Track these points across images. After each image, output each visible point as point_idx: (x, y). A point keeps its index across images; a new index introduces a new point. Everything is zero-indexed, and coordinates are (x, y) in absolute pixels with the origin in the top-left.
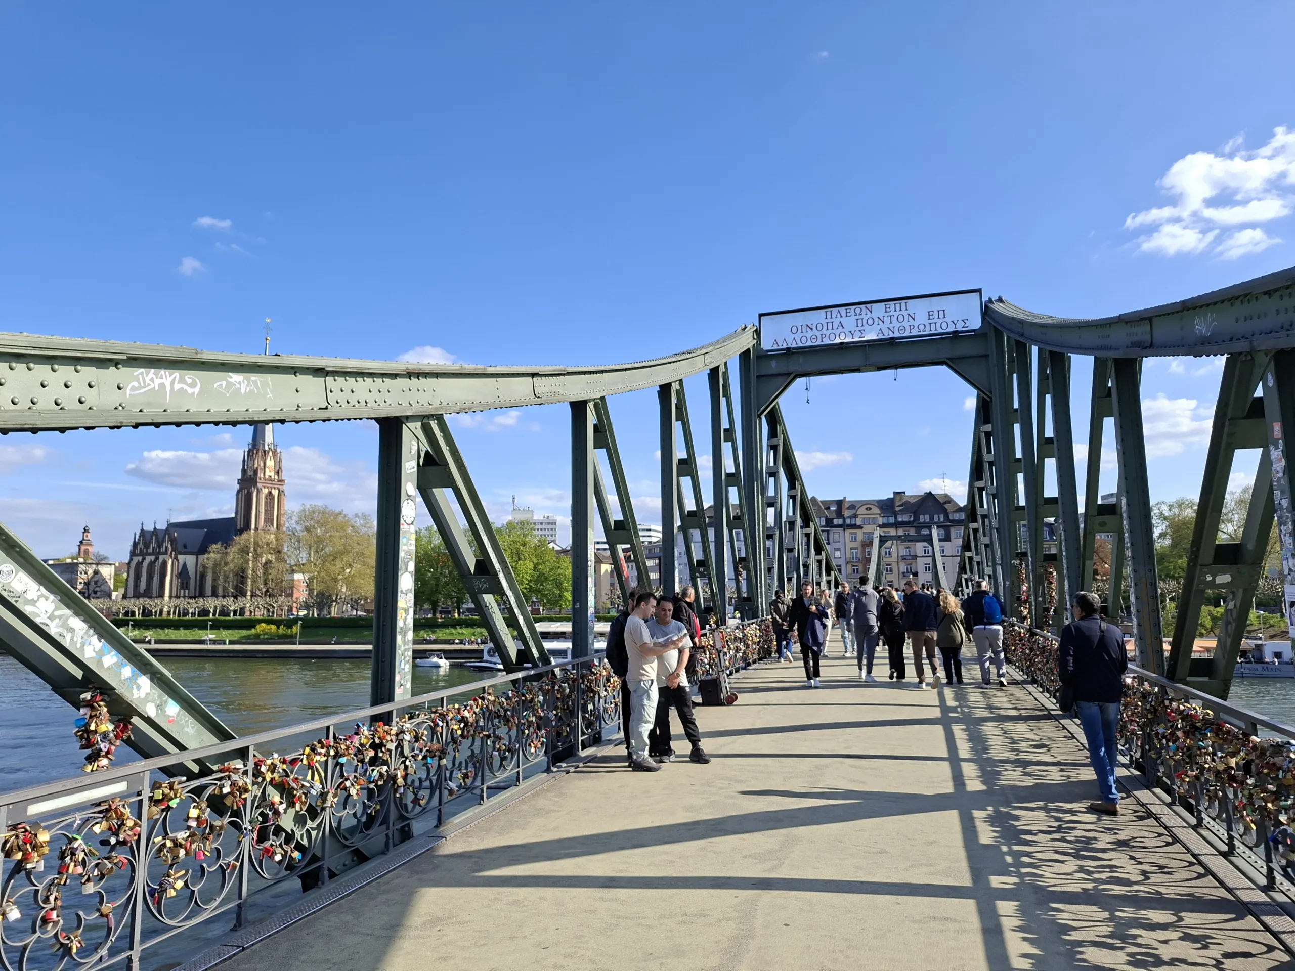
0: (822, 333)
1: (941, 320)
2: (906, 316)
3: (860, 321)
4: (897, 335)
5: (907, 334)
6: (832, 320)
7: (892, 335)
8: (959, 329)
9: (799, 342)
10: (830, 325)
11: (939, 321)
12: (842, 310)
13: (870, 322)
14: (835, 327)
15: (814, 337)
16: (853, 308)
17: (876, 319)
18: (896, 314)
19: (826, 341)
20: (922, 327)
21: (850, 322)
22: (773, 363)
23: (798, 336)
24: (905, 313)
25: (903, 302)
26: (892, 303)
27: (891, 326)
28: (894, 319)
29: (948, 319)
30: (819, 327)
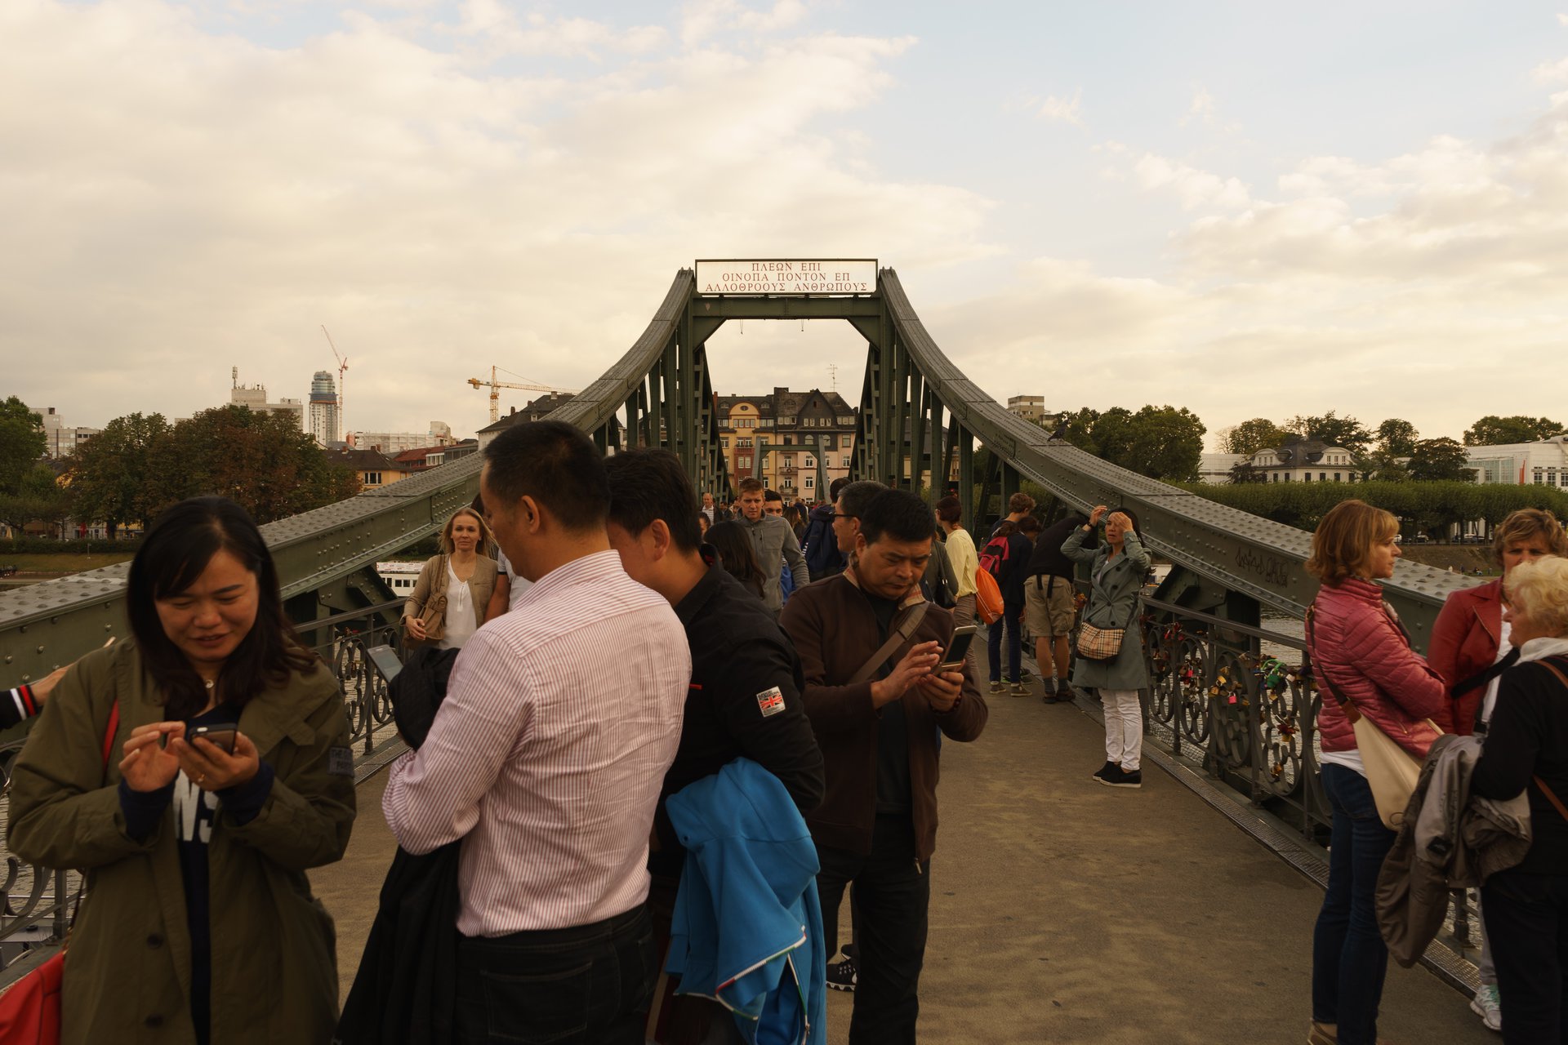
0: (749, 282)
1: (846, 282)
2: (819, 275)
3: (781, 276)
4: (810, 291)
5: (818, 291)
6: (758, 272)
7: (806, 291)
8: (859, 291)
9: (729, 289)
10: (756, 276)
11: (844, 283)
12: (767, 263)
13: (790, 276)
14: (761, 278)
15: (742, 285)
16: (776, 263)
17: (794, 275)
18: (811, 273)
19: (753, 290)
20: (830, 286)
21: (773, 276)
22: (708, 306)
23: (729, 283)
24: (818, 273)
25: (817, 262)
26: (808, 262)
27: (806, 283)
28: (809, 277)
29: (851, 282)
30: (748, 277)
